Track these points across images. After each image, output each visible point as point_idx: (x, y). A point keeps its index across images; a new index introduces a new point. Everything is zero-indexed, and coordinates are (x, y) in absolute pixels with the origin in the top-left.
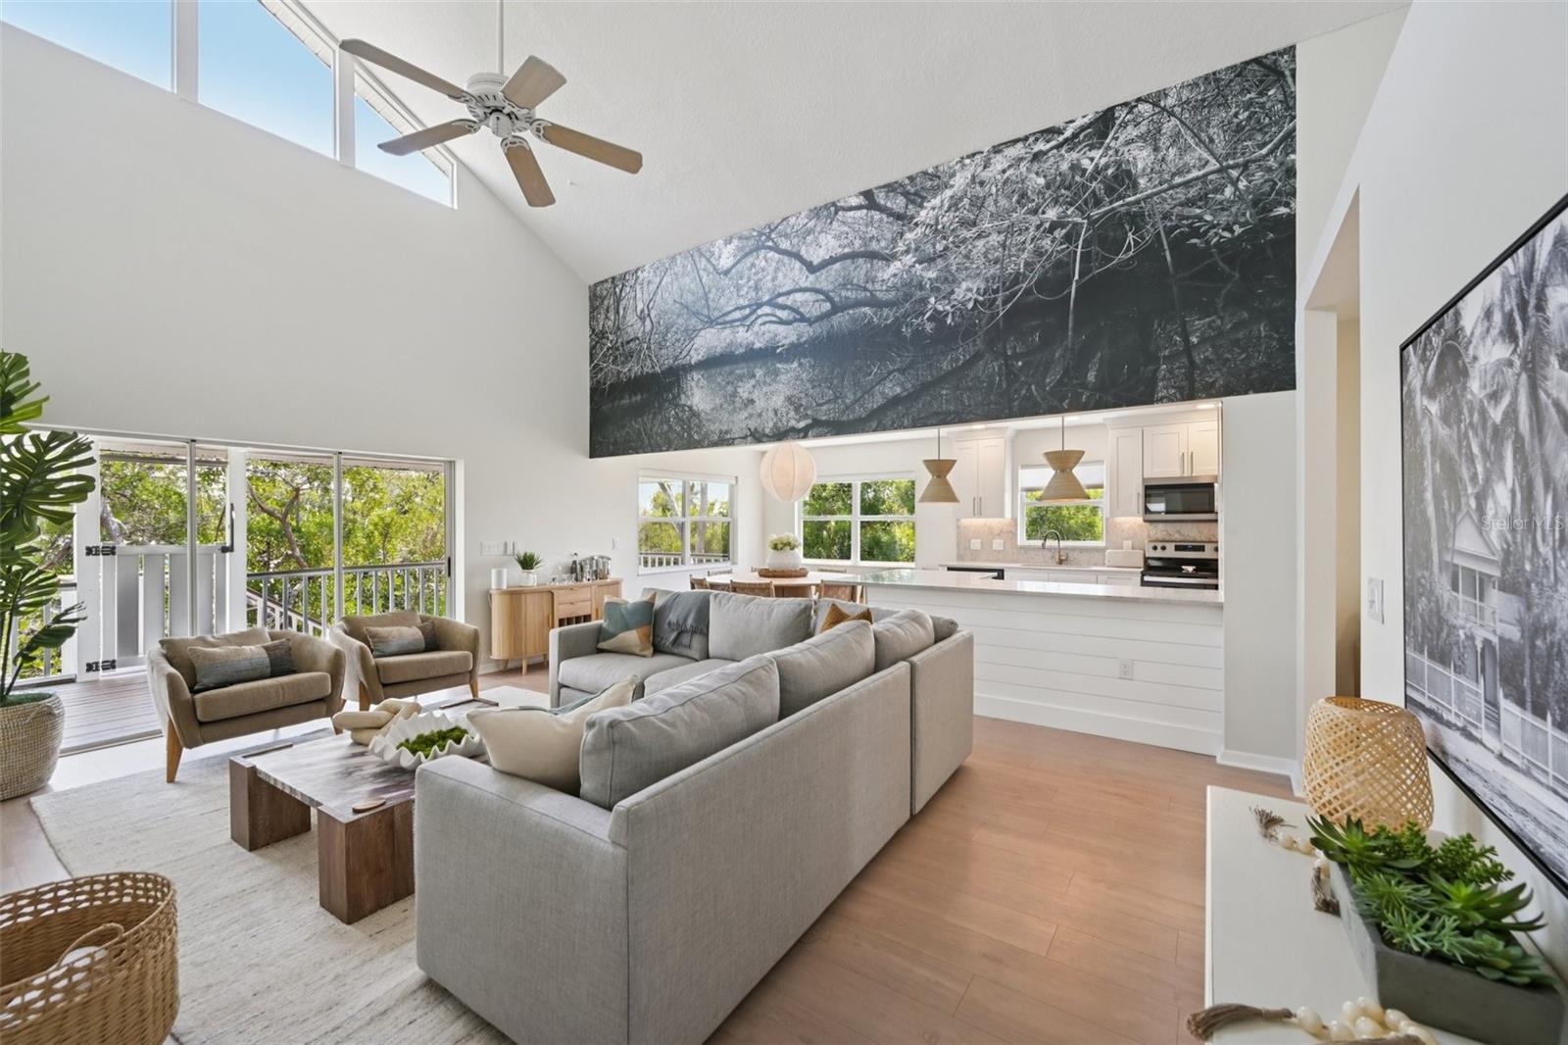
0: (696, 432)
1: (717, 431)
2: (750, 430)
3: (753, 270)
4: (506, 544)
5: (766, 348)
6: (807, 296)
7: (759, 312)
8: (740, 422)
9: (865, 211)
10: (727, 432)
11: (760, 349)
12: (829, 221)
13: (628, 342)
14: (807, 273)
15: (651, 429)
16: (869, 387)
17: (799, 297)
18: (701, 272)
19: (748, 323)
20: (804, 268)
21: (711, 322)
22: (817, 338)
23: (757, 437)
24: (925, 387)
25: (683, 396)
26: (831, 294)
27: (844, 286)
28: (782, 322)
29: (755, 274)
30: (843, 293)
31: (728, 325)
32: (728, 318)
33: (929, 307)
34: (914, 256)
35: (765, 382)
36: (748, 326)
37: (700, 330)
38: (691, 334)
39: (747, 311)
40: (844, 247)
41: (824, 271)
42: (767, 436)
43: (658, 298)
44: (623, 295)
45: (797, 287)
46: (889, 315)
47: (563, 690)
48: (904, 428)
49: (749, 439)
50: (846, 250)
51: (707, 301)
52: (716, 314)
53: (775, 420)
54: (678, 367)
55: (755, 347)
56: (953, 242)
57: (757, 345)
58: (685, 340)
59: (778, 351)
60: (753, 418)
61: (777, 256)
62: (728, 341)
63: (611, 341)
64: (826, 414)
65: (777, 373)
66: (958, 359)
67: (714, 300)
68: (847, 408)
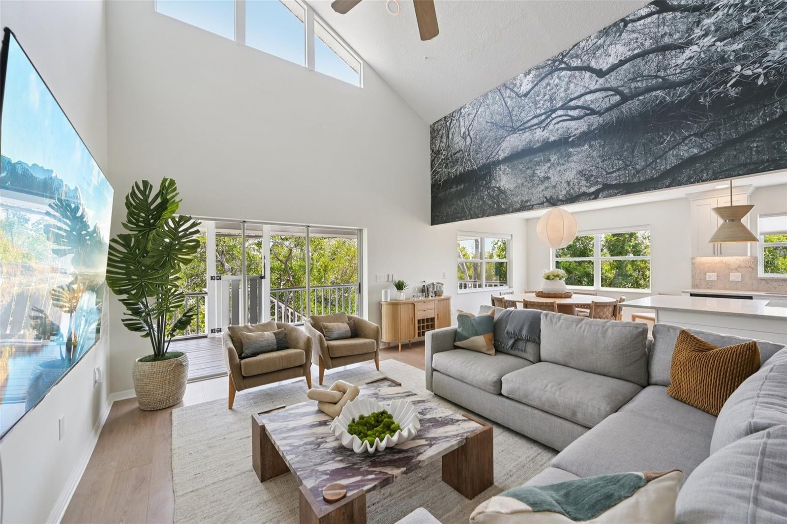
0: (503, 203)
1: (520, 201)
2: (546, 198)
3: (548, 88)
4: (388, 276)
5: (560, 140)
6: (598, 95)
7: (554, 116)
8: (538, 193)
9: (656, 16)
10: (527, 202)
11: (555, 141)
12: (618, 34)
13: (455, 154)
14: (597, 78)
15: (471, 204)
16: (661, 153)
17: (589, 97)
18: (506, 99)
19: (544, 125)
20: (594, 75)
21: (514, 130)
22: (607, 124)
23: (553, 202)
24: (730, 143)
25: (493, 182)
26: (622, 88)
27: (634, 80)
28: (573, 119)
29: (550, 90)
30: (633, 86)
31: (527, 130)
32: (527, 125)
33: (734, 75)
34: (714, 37)
35: (558, 164)
36: (544, 127)
37: (506, 137)
38: (499, 141)
39: (543, 117)
40: (635, 49)
41: (613, 73)
42: (561, 200)
43: (475, 123)
44: (452, 126)
45: (588, 90)
46: (684, 92)
47: (435, 373)
48: (703, 181)
49: (545, 204)
50: (636, 52)
51: (511, 117)
52: (518, 124)
53: (568, 189)
54: (489, 164)
55: (550, 140)
56: (766, 11)
57: (552, 139)
58: (494, 146)
59: (570, 140)
60: (549, 190)
61: (569, 73)
62: (527, 140)
63: (444, 155)
64: (617, 179)
65: (569, 155)
66: (774, 113)
67: (516, 115)
68: (638, 172)
